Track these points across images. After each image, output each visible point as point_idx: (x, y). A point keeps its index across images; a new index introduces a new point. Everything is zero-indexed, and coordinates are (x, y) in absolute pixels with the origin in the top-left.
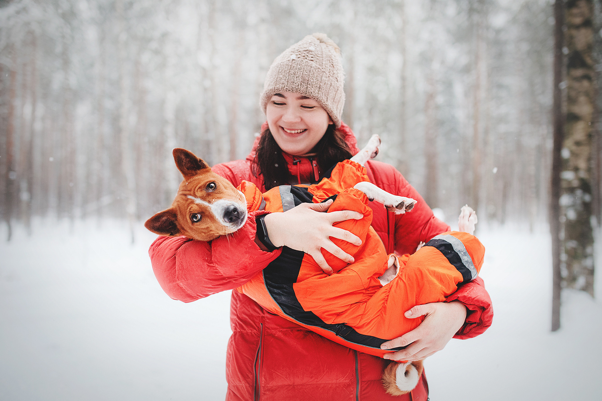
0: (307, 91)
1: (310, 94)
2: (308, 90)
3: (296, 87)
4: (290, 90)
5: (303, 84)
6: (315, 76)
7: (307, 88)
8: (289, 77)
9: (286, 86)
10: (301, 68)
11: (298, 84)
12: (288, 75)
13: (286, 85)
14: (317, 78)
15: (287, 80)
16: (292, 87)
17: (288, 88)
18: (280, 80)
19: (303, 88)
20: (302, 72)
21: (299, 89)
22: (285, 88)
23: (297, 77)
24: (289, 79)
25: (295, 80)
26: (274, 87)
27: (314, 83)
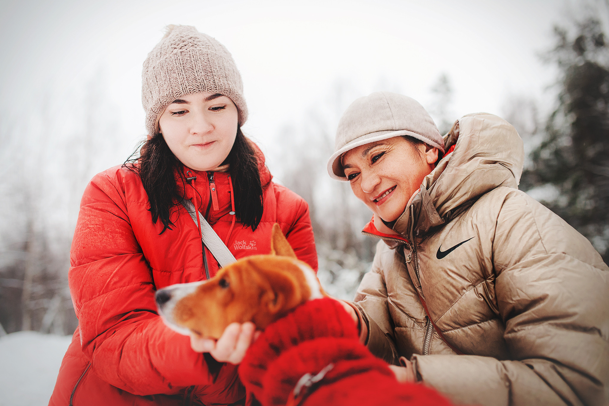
4: (194, 90)
5: (208, 78)
22: (188, 88)
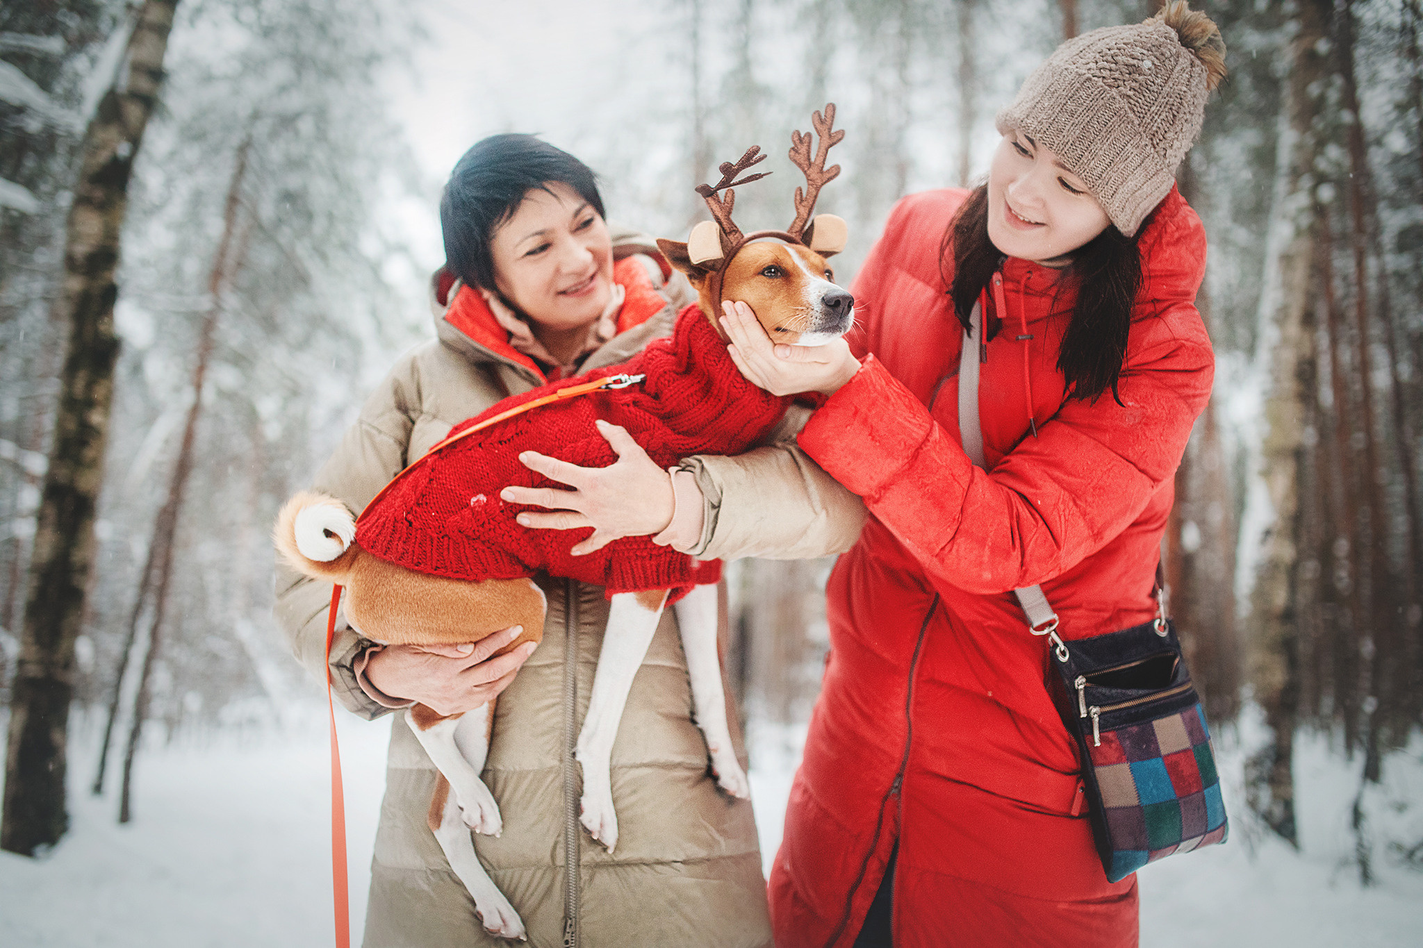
0: (1078, 164)
1: (1081, 172)
2: (1081, 161)
3: (1060, 144)
6: (1113, 137)
7: (1082, 156)
8: (1060, 114)
9: (1042, 131)
10: (1092, 109)
11: (1066, 141)
12: (1059, 109)
13: (1045, 129)
14: (1114, 142)
15: (1052, 119)
16: (1052, 140)
17: (1045, 139)
18: (1040, 111)
19: (1072, 154)
20: (1088, 119)
21: (1063, 152)
23: (1073, 124)
24: (1056, 120)
25: (1067, 128)
26: (1022, 118)
27: (1101, 153)
